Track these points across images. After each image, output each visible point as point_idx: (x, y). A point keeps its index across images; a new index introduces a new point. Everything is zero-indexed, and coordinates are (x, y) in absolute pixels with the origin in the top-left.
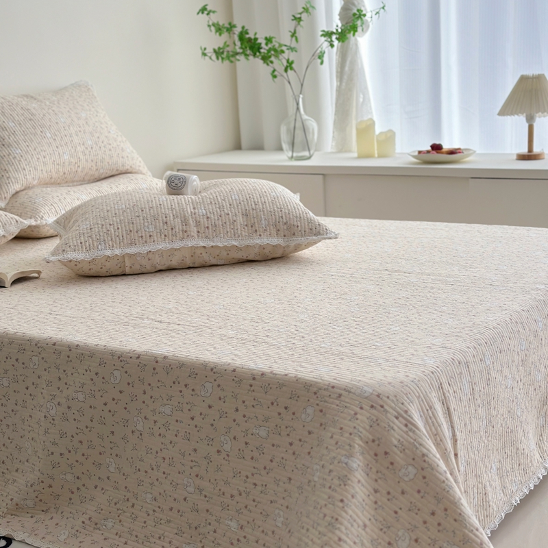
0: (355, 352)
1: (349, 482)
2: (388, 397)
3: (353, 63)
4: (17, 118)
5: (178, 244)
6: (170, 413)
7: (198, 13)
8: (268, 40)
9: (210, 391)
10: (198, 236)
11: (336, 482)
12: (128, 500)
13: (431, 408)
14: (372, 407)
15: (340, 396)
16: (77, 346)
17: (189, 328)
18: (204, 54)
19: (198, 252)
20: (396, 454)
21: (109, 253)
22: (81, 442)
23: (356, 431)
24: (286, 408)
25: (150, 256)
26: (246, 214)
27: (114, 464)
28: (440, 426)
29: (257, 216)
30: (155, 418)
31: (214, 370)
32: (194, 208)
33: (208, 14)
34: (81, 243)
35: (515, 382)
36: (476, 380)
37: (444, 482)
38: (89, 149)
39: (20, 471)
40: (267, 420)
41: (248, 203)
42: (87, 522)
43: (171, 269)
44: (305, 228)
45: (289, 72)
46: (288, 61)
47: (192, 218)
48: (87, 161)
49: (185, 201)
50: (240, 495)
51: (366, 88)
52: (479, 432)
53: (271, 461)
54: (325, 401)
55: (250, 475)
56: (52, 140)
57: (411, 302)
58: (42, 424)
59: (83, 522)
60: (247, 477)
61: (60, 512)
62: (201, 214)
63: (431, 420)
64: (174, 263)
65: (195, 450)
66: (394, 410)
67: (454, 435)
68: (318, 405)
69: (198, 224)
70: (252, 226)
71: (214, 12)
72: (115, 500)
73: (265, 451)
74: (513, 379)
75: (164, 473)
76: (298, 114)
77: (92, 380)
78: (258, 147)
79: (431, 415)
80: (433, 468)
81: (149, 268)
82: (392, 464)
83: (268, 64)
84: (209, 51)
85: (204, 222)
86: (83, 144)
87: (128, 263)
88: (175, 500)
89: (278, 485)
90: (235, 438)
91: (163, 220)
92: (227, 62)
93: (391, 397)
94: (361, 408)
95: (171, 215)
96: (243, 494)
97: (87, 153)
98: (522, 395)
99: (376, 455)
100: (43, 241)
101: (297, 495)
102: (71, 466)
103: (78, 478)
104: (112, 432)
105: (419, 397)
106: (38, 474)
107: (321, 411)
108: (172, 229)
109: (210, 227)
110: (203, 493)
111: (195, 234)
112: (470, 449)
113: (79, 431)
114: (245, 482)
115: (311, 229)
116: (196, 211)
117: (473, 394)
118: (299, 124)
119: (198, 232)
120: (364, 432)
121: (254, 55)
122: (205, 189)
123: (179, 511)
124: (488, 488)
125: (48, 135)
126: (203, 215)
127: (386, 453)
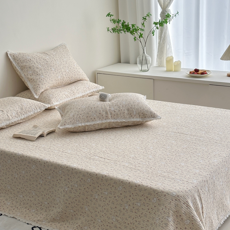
0: (170, 176)
1: (168, 225)
2: (181, 197)
3: (165, 33)
4: (42, 63)
5: (104, 121)
6: (107, 194)
7: (107, 16)
8: (133, 26)
9: (121, 189)
10: (111, 118)
11: (164, 225)
12: (92, 220)
13: (195, 199)
14: (176, 200)
15: (165, 195)
16: (75, 169)
17: (112, 162)
18: (108, 30)
19: (111, 123)
20: (183, 216)
21: (80, 125)
22: (76, 200)
23: (170, 208)
24: (147, 197)
25: (94, 125)
26: (128, 110)
27: (87, 208)
28: (198, 205)
29: (132, 110)
30: (102, 195)
31: (123, 182)
32: (110, 108)
33: (110, 16)
34: (71, 121)
35: (223, 183)
36: (210, 186)
37: (199, 225)
38: (67, 73)
39: (54, 207)
40: (140, 200)
41: (129, 106)
42: (78, 227)
43: (101, 129)
44: (149, 115)
45: (141, 38)
46: (140, 33)
47: (109, 111)
48: (66, 78)
49: (106, 105)
50: (131, 224)
51: (170, 42)
52: (210, 203)
53: (142, 214)
54: (160, 197)
55: (134, 218)
56: (54, 72)
57: (188, 151)
58: (62, 193)
59: (77, 227)
60: (133, 218)
61: (68, 222)
62: (112, 110)
63: (195, 203)
64: (103, 127)
65: (116, 207)
66: (183, 201)
67: (202, 206)
68: (158, 197)
69: (111, 114)
70: (130, 114)
71: (112, 15)
72: (88, 220)
73: (139, 210)
74: (223, 182)
75: (105, 214)
76: (144, 54)
77: (80, 181)
78: (127, 62)
79: (195, 202)
80: (195, 220)
81: (94, 129)
82: (182, 219)
83: (133, 35)
84: (110, 29)
85: (113, 113)
86: (65, 72)
87: (86, 128)
88: (109, 223)
89: (144, 222)
90: (129, 205)
91: (99, 112)
92: (116, 33)
93: (182, 197)
94: (172, 200)
95: (102, 110)
96: (132, 224)
97: (67, 74)
98: (226, 186)
99: (177, 216)
100: (52, 111)
101: (151, 226)
102: (72, 207)
103: (75, 211)
104: (87, 198)
105: (191, 196)
106: (61, 209)
107: (159, 200)
108: (102, 116)
109: (116, 115)
110: (119, 222)
111: (110, 117)
112: (207, 209)
113: (75, 197)
114: (133, 220)
115: (151, 115)
116: (111, 109)
117: (209, 191)
118: (144, 58)
119: (111, 117)
120: (173, 209)
121: (128, 31)
122: (113, 98)
123: (110, 227)
124: (213, 220)
125: (53, 69)
126: (113, 110)
127: (180, 216)
